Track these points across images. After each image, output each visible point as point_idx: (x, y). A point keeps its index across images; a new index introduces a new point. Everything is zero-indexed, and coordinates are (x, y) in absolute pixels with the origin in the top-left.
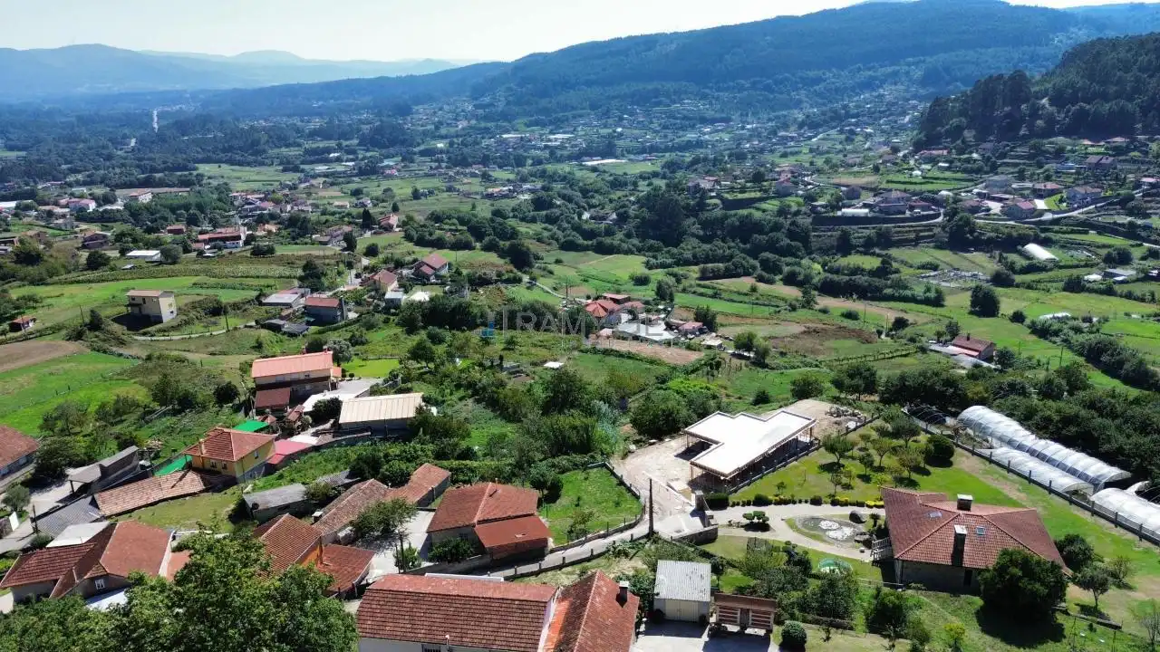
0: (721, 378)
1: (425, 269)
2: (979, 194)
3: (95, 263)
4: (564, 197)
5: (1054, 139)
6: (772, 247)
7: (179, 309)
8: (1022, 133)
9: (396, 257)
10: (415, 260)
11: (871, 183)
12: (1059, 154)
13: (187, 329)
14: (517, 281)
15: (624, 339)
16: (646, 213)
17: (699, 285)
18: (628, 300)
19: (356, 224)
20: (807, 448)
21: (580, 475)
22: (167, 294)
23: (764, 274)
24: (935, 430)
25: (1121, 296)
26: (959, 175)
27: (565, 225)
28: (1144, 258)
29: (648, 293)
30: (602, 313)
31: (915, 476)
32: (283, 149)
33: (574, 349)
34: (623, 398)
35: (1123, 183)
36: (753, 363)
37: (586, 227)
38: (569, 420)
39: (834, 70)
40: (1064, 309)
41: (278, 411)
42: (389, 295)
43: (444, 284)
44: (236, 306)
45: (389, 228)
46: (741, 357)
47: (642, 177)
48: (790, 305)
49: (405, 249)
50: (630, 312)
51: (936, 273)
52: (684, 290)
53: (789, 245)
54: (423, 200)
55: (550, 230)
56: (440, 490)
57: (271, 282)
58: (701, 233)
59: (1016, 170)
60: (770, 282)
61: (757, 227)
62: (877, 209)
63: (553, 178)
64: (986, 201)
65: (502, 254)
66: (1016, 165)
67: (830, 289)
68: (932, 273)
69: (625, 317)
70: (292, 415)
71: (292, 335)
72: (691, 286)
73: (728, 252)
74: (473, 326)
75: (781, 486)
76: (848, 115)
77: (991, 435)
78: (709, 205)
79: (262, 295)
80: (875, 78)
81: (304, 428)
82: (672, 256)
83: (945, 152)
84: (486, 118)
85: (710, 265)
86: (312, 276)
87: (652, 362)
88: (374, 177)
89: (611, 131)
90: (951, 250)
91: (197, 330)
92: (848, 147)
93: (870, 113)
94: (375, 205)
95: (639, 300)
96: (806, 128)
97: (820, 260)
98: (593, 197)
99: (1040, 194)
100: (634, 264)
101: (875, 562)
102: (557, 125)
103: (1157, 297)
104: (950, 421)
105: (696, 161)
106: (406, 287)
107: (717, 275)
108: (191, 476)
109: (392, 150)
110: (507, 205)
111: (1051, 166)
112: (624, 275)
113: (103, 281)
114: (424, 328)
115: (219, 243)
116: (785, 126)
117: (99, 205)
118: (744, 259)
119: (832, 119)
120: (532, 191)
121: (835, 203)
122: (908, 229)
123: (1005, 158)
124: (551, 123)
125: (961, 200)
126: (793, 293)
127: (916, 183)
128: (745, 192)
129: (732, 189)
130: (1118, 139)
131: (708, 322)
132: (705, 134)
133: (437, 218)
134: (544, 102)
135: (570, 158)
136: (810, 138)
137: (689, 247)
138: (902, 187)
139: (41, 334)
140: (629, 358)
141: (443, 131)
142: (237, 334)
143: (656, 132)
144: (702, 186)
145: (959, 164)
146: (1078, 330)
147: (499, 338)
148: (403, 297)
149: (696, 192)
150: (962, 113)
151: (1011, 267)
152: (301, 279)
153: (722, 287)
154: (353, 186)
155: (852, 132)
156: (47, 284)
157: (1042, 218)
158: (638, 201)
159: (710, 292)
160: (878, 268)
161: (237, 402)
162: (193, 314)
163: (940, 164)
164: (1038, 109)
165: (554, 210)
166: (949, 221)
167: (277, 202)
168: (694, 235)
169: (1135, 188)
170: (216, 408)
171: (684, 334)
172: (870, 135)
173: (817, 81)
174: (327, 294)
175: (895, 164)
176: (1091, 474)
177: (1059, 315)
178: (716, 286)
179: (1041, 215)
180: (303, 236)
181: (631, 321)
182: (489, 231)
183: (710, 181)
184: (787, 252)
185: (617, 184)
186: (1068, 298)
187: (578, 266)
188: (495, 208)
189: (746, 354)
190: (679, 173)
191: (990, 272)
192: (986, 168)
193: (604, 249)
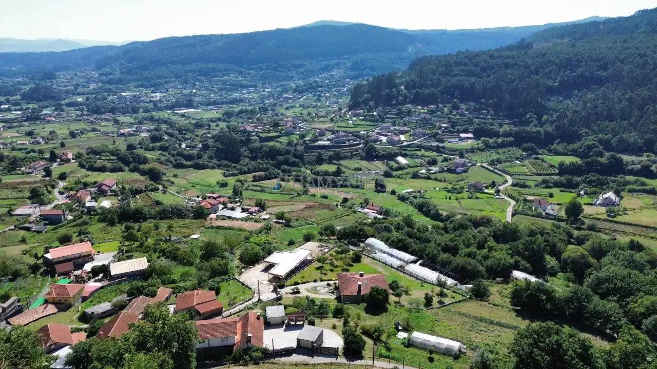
0: (272, 234)
1: (104, 187)
2: (377, 133)
4: (168, 134)
5: (406, 106)
6: (286, 162)
8: (394, 102)
9: (80, 179)
10: (96, 182)
11: (331, 127)
12: (409, 113)
14: (156, 190)
15: (224, 219)
16: (219, 145)
17: (253, 185)
18: (220, 197)
19: (45, 159)
20: (311, 262)
21: (225, 284)
24: (355, 249)
25: (433, 180)
26: (368, 123)
27: (173, 152)
28: (442, 162)
29: (228, 191)
30: (210, 206)
31: (348, 268)
33: (201, 227)
34: (231, 249)
35: (433, 126)
36: (285, 226)
37: (185, 153)
38: (216, 262)
39: (309, 60)
40: (411, 187)
42: (88, 204)
43: (117, 195)
45: (68, 161)
46: (279, 223)
47: (212, 121)
48: (298, 194)
49: (83, 174)
50: (224, 204)
51: (361, 172)
52: (246, 189)
53: (294, 161)
54: (78, 138)
55: (164, 155)
56: (170, 296)
57: (14, 201)
58: (250, 155)
59: (391, 121)
61: (278, 152)
62: (333, 141)
63: (159, 121)
64: (380, 136)
65: (143, 173)
66: (393, 118)
68: (359, 172)
69: (221, 206)
70: (82, 274)
71: (39, 232)
72: (249, 186)
73: (265, 166)
74: (145, 219)
75: (303, 277)
76: (318, 86)
77: (376, 249)
78: (251, 139)
79: (11, 210)
80: (329, 66)
81: (89, 279)
82: (237, 170)
83: (362, 111)
84: (110, 82)
85: (257, 173)
86: (36, 197)
87: (241, 230)
88: (39, 122)
89: (189, 91)
90: (367, 160)
92: (318, 104)
93: (328, 85)
94: (46, 143)
95: (225, 196)
96: (297, 93)
97: (310, 168)
98: (186, 134)
99: (403, 133)
100: (214, 176)
101: (336, 298)
102: (156, 87)
103: (446, 179)
104: (362, 245)
105: (241, 112)
106: (95, 198)
107: (261, 179)
108: (49, 306)
109: (46, 103)
110: (135, 140)
111: (406, 119)
112: (213, 181)
114: (120, 222)
116: (286, 91)
118: (274, 170)
119: (309, 88)
120: (149, 131)
121: (314, 139)
122: (347, 151)
123: (387, 114)
124: (152, 86)
125: (369, 136)
126: (298, 186)
127: (350, 127)
128: (270, 133)
129: (263, 131)
130: (432, 106)
131: (262, 206)
132: (243, 94)
133: (95, 152)
134: (146, 73)
135: (167, 108)
136: (300, 98)
137: (246, 162)
138: (343, 129)
140: (229, 229)
141: (80, 90)
142: (6, 234)
143: (216, 92)
144: (248, 129)
146: (415, 197)
147: (164, 225)
148: (93, 204)
149: (244, 133)
150: (369, 92)
151: (391, 168)
153: (265, 186)
154: (27, 129)
155: (320, 96)
158: (213, 137)
159: (259, 189)
160: (335, 171)
161: (43, 271)
163: (360, 117)
164: (400, 91)
165: (164, 143)
166: (365, 146)
168: (246, 157)
169: (439, 129)
170: (32, 276)
171: (251, 213)
172: (328, 97)
173: (300, 66)
174: (49, 207)
175: (340, 117)
176: (406, 259)
177: (409, 190)
178: (262, 185)
179: (403, 143)
180: (15, 169)
181: (223, 209)
182: (131, 159)
183: (251, 126)
184: (294, 164)
185: (199, 125)
186: (413, 182)
187: (187, 177)
188: (129, 143)
189: (281, 221)
190: (233, 119)
191: (383, 171)
192: (380, 120)
193: (199, 167)
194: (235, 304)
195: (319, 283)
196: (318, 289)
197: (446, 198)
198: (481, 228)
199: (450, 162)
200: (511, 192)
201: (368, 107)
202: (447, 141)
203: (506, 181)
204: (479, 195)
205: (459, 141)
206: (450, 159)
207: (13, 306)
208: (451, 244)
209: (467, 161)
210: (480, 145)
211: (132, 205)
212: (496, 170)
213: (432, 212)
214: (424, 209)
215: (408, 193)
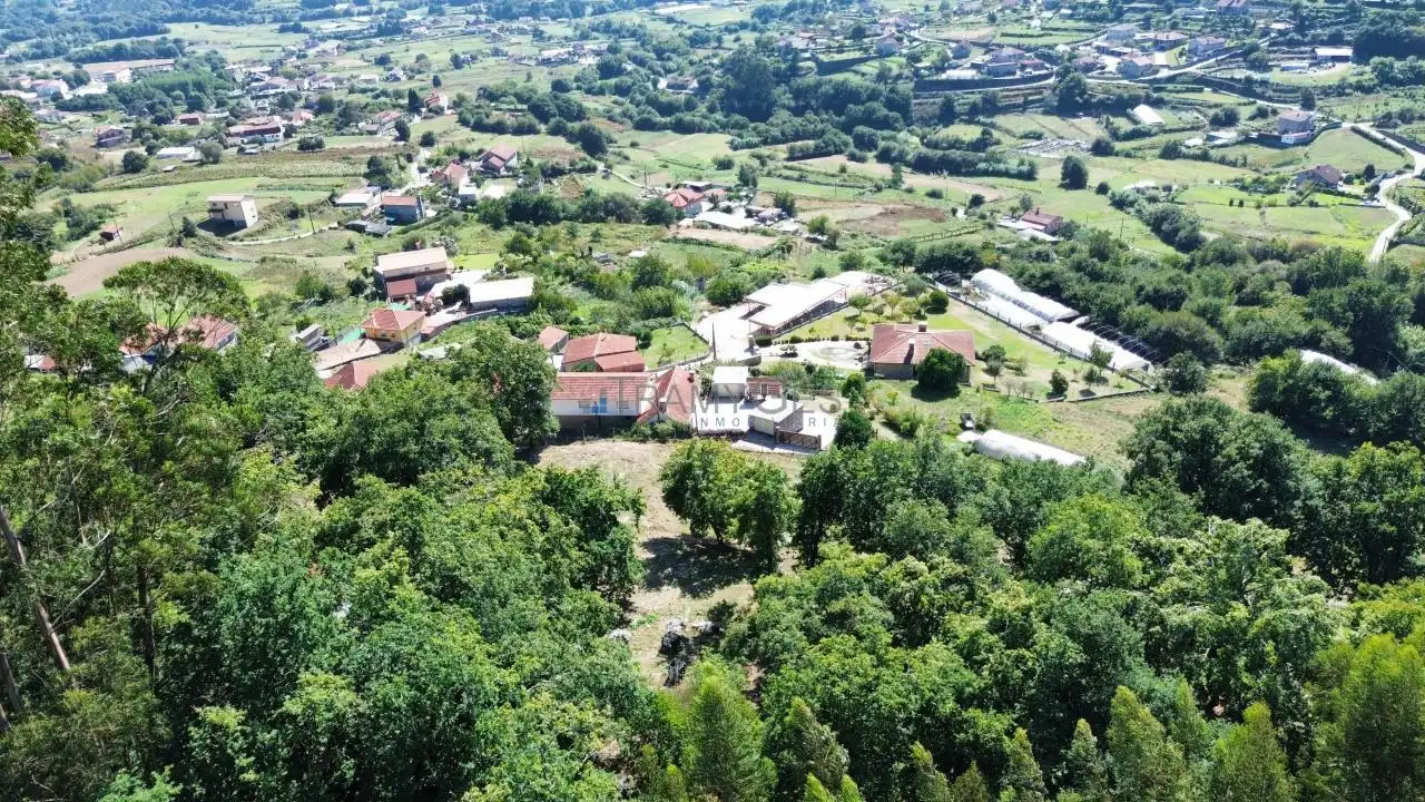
0: (792, 260)
1: (494, 160)
2: (1098, 49)
3: (132, 165)
4: (635, 60)
6: (869, 119)
7: (259, 213)
9: (457, 146)
10: (481, 151)
11: (986, 36)
13: (273, 232)
14: (591, 170)
15: (703, 227)
16: (732, 83)
17: (786, 167)
18: (710, 187)
19: (401, 107)
20: (840, 307)
21: (664, 331)
22: (245, 198)
23: (857, 152)
24: (944, 288)
25: (1215, 162)
26: (1082, 24)
27: (639, 97)
28: (1252, 118)
29: (730, 178)
30: (682, 203)
33: (657, 238)
34: (701, 280)
35: (1249, 29)
36: (825, 247)
37: (663, 99)
38: (654, 293)
40: (1152, 177)
42: (463, 191)
43: (516, 177)
44: (311, 208)
45: (439, 111)
46: (814, 240)
47: (728, 29)
48: (876, 186)
49: (463, 136)
50: (713, 200)
51: (1038, 143)
52: (769, 174)
53: (886, 116)
54: (466, 70)
55: (621, 104)
56: (562, 343)
57: (339, 181)
58: (793, 104)
59: (1142, 17)
60: (862, 160)
61: (852, 96)
62: (985, 70)
63: (620, 32)
64: (1104, 57)
65: (571, 138)
66: (1143, 10)
67: (923, 165)
68: (1035, 143)
69: (706, 205)
70: (426, 300)
71: (378, 235)
72: (777, 168)
73: (820, 126)
74: (556, 220)
75: (812, 331)
77: (991, 291)
78: (801, 68)
79: (334, 195)
81: (439, 308)
82: (759, 134)
85: (799, 143)
86: (377, 174)
87: (729, 249)
88: (399, 38)
90: (1059, 116)
91: (281, 233)
94: (410, 78)
95: (720, 186)
97: (920, 132)
98: (669, 59)
99: (1161, 46)
100: (716, 145)
101: (862, 368)
103: (1249, 161)
104: (965, 283)
106: (477, 182)
107: (806, 155)
108: (368, 343)
110: (567, 73)
111: (1180, 11)
112: (706, 158)
113: (154, 185)
114: (511, 223)
115: (257, 136)
118: (836, 134)
120: (598, 53)
121: (939, 64)
122: (1016, 92)
125: (1075, 57)
126: (884, 171)
127: (1031, 36)
128: (842, 52)
129: (829, 49)
131: (786, 207)
133: (490, 95)
137: (782, 118)
138: (1015, 41)
139: (132, 245)
140: (707, 245)
142: (324, 235)
144: (795, 45)
146: (1153, 200)
147: (585, 232)
148: (477, 193)
149: (786, 54)
151: (1115, 135)
152: (366, 176)
153: (809, 168)
154: (376, 52)
156: (93, 191)
157: (1158, 76)
158: (722, 65)
159: (795, 174)
160: (977, 140)
161: (369, 292)
162: (273, 218)
163: (1063, 11)
165: (624, 78)
166: (1060, 82)
167: (290, 77)
168: (784, 107)
169: (1262, 36)
170: (352, 299)
171: (763, 220)
174: (399, 192)
175: (1015, 11)
177: (1141, 185)
178: (803, 167)
179: (1156, 72)
180: (347, 125)
181: (712, 209)
182: (553, 110)
183: (803, 38)
184: (885, 124)
185: (697, 41)
186: (1161, 166)
187: (655, 149)
188: (554, 78)
189: (820, 237)
190: (773, 24)
191: (1093, 139)
192: (1111, 15)
193: (683, 128)
194: (669, 361)
195: (842, 343)
196: (835, 351)
197: (1231, 203)
198: (1270, 263)
199: (1271, 119)
200: (1407, 193)
202: (1278, 66)
203: (1410, 167)
204: (1319, 198)
205: (1311, 65)
206: (1275, 112)
207: (315, 340)
208: (1167, 288)
209: (1320, 115)
210: (1366, 77)
212: (1389, 141)
213: (1182, 234)
214: (1165, 227)
215: (1138, 190)
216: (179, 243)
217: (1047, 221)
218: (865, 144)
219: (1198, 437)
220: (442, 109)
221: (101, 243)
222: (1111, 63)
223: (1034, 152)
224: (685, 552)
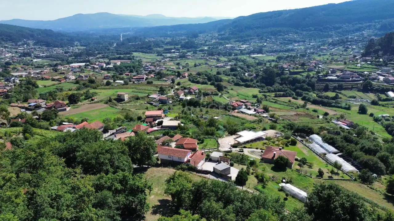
1: (191, 90)
2: (378, 74)
3: (108, 84)
4: (240, 67)
7: (129, 98)
9: (185, 86)
10: (189, 88)
11: (342, 68)
13: (131, 103)
14: (217, 95)
15: (240, 113)
16: (264, 75)
17: (272, 99)
18: (247, 102)
19: (175, 75)
21: (209, 139)
22: (126, 94)
23: (296, 97)
26: (374, 66)
27: (239, 77)
29: (255, 100)
30: (236, 105)
31: (284, 147)
32: (158, 48)
33: (224, 114)
36: (273, 121)
37: (245, 78)
38: (210, 129)
39: (347, 24)
41: (150, 123)
42: (181, 97)
43: (196, 95)
44: (142, 98)
45: (184, 77)
47: (269, 61)
48: (297, 107)
49: (188, 84)
50: (246, 106)
52: (266, 100)
53: (307, 88)
54: (197, 67)
55: (233, 79)
57: (151, 92)
58: (280, 82)
60: (296, 99)
61: (298, 81)
62: (340, 77)
63: (240, 60)
64: (379, 76)
65: (215, 86)
67: (315, 102)
68: (353, 99)
69: (244, 107)
70: (153, 123)
71: (155, 106)
72: (270, 99)
73: (286, 89)
74: (199, 107)
76: (348, 41)
78: (284, 73)
79: (149, 95)
80: (362, 27)
81: (155, 126)
82: (268, 89)
83: (371, 58)
84: (222, 39)
85: (279, 93)
86: (162, 91)
87: (243, 119)
88: (184, 59)
89: (262, 44)
90: (362, 92)
91: (133, 103)
92: (344, 53)
93: (356, 41)
94: (183, 68)
95: (250, 102)
96: (331, 46)
97: (317, 93)
98: (250, 68)
100: (255, 91)
101: (261, 159)
102: (244, 42)
104: (307, 138)
105: (288, 57)
106: (186, 95)
107: (280, 96)
108: (133, 133)
109: (190, 50)
110: (222, 70)
112: (251, 94)
113: (110, 89)
115: (139, 79)
116: (324, 45)
117: (106, 65)
118: (290, 91)
119: (341, 43)
120: (231, 65)
121: (326, 75)
122: (349, 84)
123: (391, 61)
125: (370, 76)
127: (357, 69)
128: (298, 69)
129: (294, 68)
131: (266, 110)
132: (295, 46)
133: (199, 74)
134: (241, 34)
135: (247, 54)
136: (332, 49)
137: (276, 85)
138: (351, 70)
139: (98, 102)
141: (207, 43)
142: (142, 105)
143: (277, 45)
144: (284, 66)
145: (374, 63)
146: (388, 120)
147: (204, 110)
148: (184, 98)
149: (281, 69)
150: (380, 45)
151: (380, 99)
152: (159, 91)
154: (177, 62)
155: (348, 48)
156: (97, 89)
158: (263, 71)
159: (274, 101)
160: (333, 97)
161: (142, 120)
162: (132, 99)
163: (368, 62)
165: (236, 72)
166: (364, 82)
167: (155, 66)
168: (278, 83)
170: (137, 121)
171: (258, 112)
172: (354, 49)
173: (340, 28)
174: (165, 96)
176: (330, 151)
177: (385, 115)
178: (278, 99)
180: (161, 78)
182: (213, 79)
183: (287, 65)
184: (306, 90)
185: (258, 64)
187: (238, 91)
188: (218, 71)
189: (273, 119)
190: (282, 61)
191: (372, 100)
192: (383, 65)
193: (247, 86)
194: (205, 148)
195: (258, 150)
196: (255, 152)
201: (376, 55)
207: (121, 130)
211: (201, 101)
214: (389, 129)
215: (383, 117)
216: (107, 103)
217: (348, 123)
218: (299, 95)
219: (326, 196)
220: (185, 77)
221: (90, 101)
222: (381, 78)
223: (352, 102)
224: (169, 205)
